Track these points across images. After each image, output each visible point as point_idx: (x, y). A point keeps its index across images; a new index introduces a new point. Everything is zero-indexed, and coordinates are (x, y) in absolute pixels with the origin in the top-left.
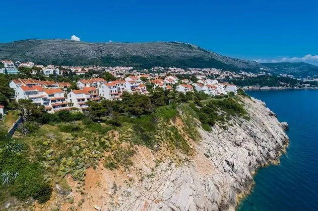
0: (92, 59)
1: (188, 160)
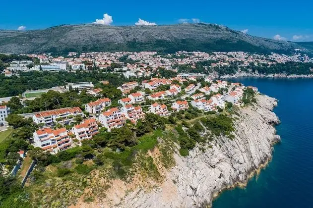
0: (118, 44)
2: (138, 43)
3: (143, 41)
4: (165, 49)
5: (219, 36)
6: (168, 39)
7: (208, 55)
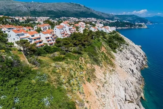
1: (114, 70)
2: (37, 12)
3: (40, 11)
4: (54, 15)
5: (81, 10)
6: (55, 10)
7: (77, 19)
